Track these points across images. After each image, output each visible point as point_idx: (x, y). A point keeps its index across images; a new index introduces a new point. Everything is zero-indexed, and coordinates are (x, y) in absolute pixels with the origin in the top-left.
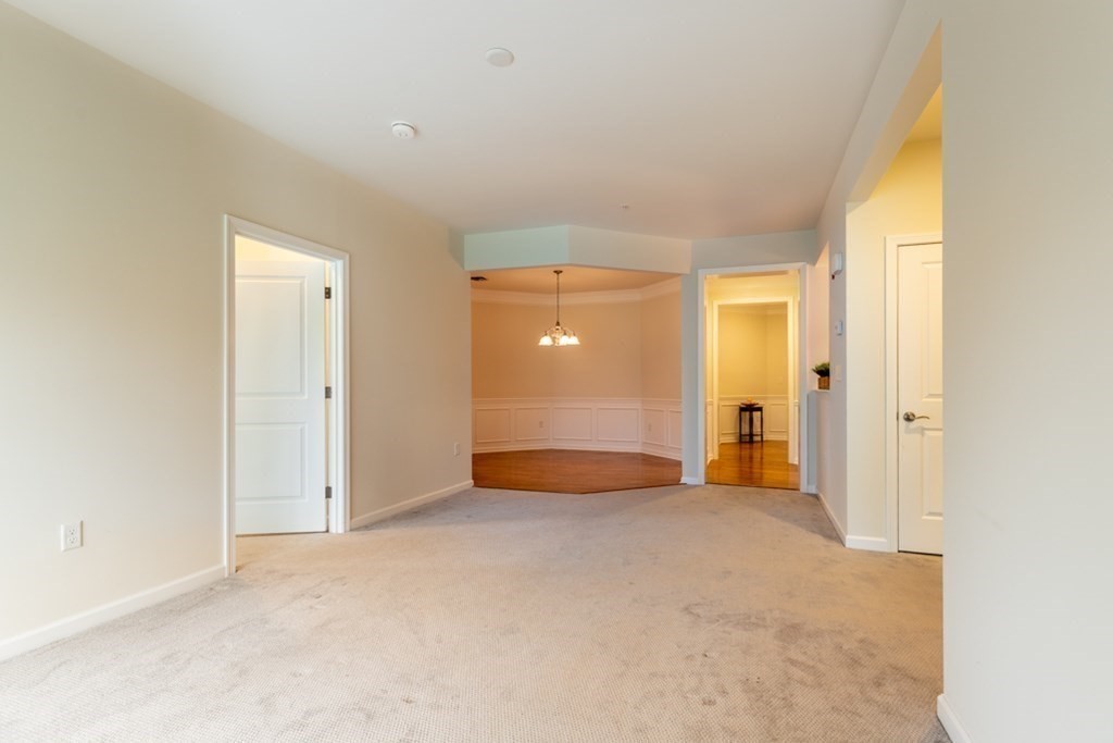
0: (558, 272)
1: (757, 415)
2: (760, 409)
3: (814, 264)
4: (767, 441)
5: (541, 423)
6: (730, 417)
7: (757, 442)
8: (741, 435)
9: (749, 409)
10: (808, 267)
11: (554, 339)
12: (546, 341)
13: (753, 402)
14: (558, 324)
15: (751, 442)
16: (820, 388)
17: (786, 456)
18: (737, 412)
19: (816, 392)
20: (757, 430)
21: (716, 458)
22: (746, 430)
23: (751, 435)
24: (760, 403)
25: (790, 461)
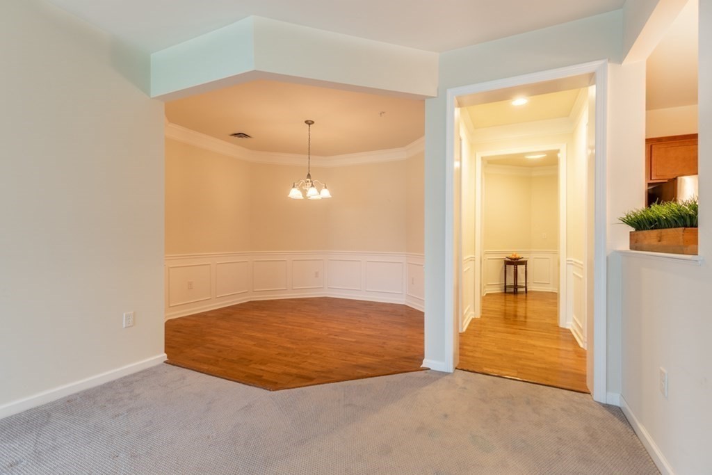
0: (309, 123)
1: (521, 268)
2: (524, 263)
3: (620, 61)
4: (531, 292)
5: (317, 274)
6: (495, 270)
7: (522, 293)
8: (505, 287)
9: (514, 262)
10: (610, 66)
11: (304, 192)
12: (295, 193)
13: (518, 256)
14: (309, 176)
15: (516, 293)
16: (631, 248)
17: (555, 314)
18: (503, 264)
19: (623, 253)
20: (521, 281)
21: (478, 316)
22: (510, 282)
23: (516, 286)
24: (524, 257)
25: (562, 325)
